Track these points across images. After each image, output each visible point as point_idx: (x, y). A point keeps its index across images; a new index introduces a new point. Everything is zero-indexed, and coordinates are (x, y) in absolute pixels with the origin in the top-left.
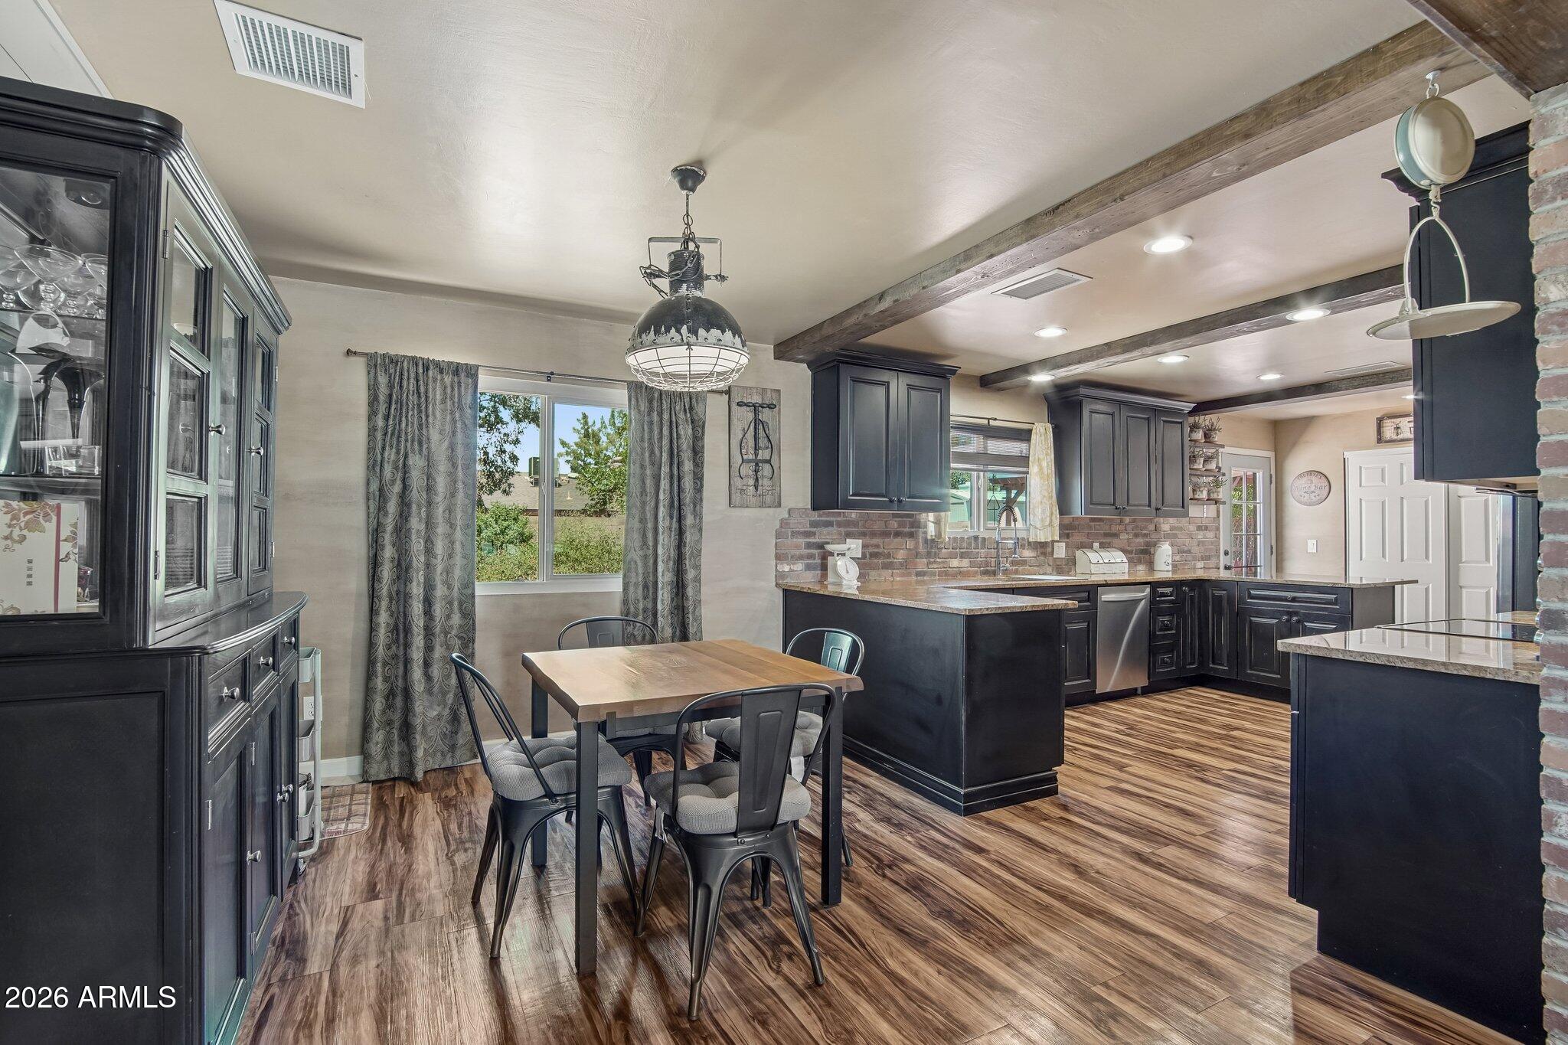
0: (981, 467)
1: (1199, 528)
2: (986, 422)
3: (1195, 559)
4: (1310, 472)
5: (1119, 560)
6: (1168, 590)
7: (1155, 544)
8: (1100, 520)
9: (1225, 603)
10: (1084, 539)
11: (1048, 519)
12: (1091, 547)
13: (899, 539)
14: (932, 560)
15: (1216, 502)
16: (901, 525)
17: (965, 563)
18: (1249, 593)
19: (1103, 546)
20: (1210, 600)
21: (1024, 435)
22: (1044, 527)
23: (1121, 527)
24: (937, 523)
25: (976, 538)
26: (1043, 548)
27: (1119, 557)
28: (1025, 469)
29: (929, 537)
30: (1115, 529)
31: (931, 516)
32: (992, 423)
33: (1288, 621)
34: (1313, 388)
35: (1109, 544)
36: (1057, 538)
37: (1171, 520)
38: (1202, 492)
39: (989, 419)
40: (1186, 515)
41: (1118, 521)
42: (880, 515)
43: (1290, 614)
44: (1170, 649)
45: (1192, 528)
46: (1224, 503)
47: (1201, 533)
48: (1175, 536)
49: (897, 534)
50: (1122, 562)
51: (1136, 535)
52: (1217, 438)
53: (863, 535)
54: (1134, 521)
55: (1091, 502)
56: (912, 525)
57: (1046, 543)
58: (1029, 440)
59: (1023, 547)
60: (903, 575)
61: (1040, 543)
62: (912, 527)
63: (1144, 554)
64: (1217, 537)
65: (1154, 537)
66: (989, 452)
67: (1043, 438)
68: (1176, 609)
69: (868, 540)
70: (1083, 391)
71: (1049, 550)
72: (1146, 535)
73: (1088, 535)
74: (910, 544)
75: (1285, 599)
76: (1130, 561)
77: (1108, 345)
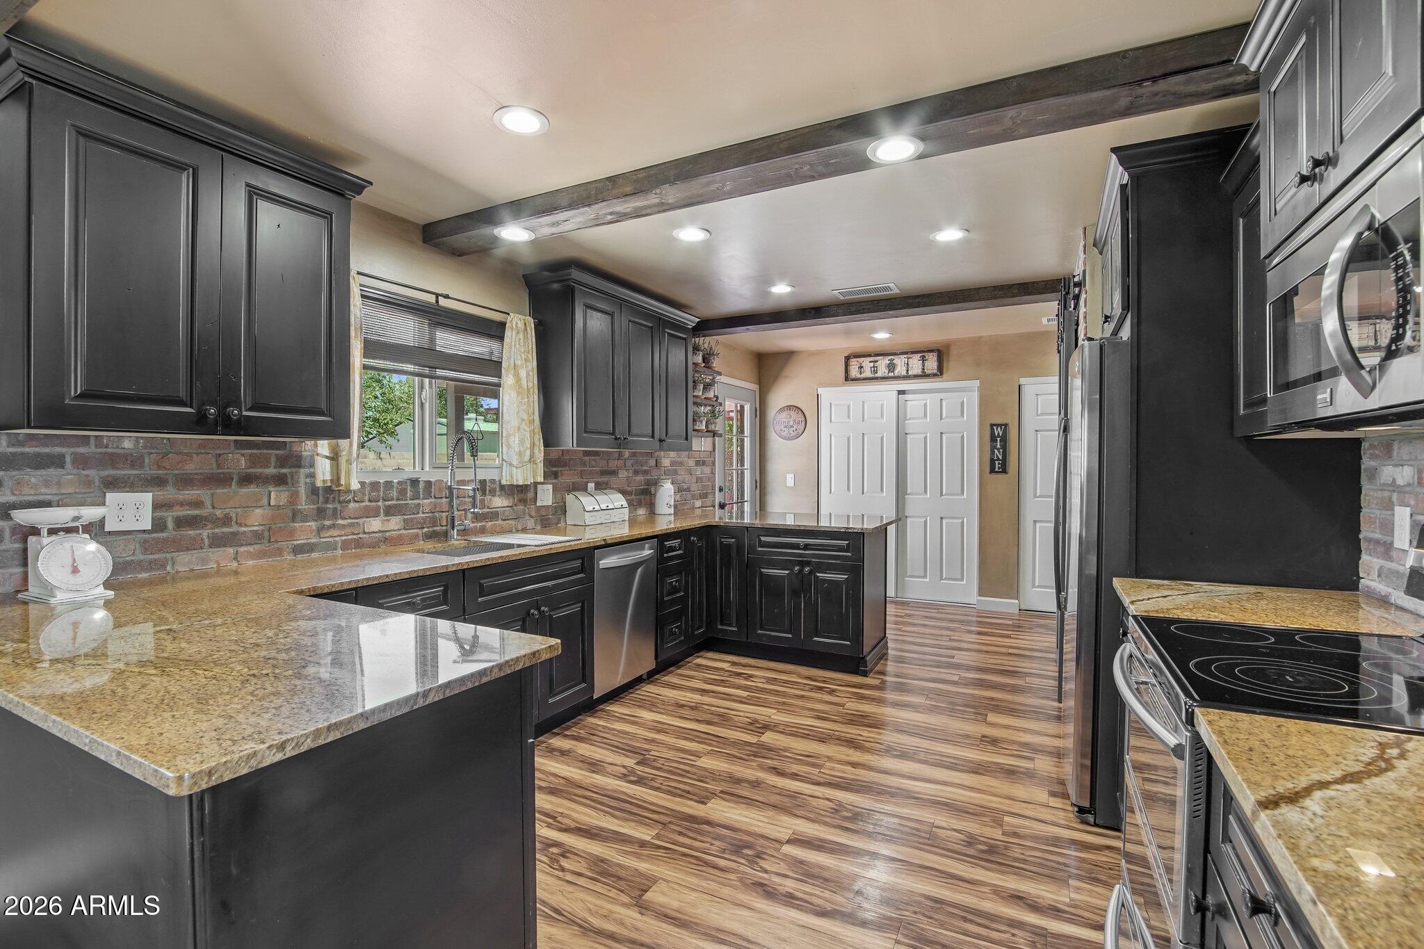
0: (427, 370)
1: (698, 463)
2: (432, 299)
3: (694, 497)
4: (789, 407)
5: (617, 504)
6: (675, 543)
7: (656, 483)
8: (597, 453)
9: (734, 554)
10: (577, 479)
11: (528, 452)
12: (585, 489)
13: (252, 489)
14: (327, 523)
15: (714, 434)
16: (253, 461)
17: (395, 523)
18: (760, 540)
19: (600, 487)
20: (718, 549)
21: (495, 330)
22: (523, 464)
23: (620, 463)
24: (334, 457)
25: (415, 482)
26: (522, 493)
27: (619, 500)
28: (495, 380)
29: (319, 484)
30: (613, 464)
31: (323, 446)
32: (442, 301)
33: (801, 571)
34: (813, 312)
35: (607, 484)
36: (540, 479)
37: (672, 454)
38: (701, 422)
39: (437, 295)
40: (689, 449)
41: (617, 455)
42: (203, 445)
43: (802, 564)
44: (678, 616)
45: (691, 463)
46: (720, 436)
47: (699, 468)
48: (675, 473)
49: (246, 480)
50: (622, 507)
51: (636, 472)
52: (716, 363)
53: (156, 482)
54: (634, 454)
55: (585, 428)
56: (282, 462)
57: (527, 486)
58: (501, 338)
59: (493, 492)
60: (262, 555)
61: (518, 486)
62: (282, 466)
63: (643, 497)
64: (713, 473)
65: (654, 474)
66: (438, 348)
67: (521, 336)
68: (684, 566)
69: (170, 493)
70: (576, 274)
71: (530, 495)
72: (646, 472)
73: (582, 474)
74: (278, 496)
75: (796, 546)
76: (630, 504)
77: (612, 180)
